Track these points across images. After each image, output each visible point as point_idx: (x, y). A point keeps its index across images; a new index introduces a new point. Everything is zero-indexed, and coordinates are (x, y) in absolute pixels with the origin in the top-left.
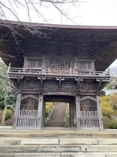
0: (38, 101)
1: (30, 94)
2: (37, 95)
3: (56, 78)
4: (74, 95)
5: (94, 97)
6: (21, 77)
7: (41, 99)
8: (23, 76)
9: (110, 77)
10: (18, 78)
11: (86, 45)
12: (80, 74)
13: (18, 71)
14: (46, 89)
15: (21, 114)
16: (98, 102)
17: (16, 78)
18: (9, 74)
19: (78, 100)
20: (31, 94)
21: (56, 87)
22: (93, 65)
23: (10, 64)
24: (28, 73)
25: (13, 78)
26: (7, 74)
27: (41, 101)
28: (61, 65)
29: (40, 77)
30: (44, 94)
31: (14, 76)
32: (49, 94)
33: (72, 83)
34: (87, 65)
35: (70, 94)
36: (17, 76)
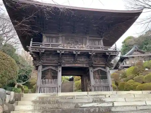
0: (57, 72)
1: (49, 66)
2: (56, 67)
3: (73, 52)
4: (88, 67)
5: (105, 68)
6: (42, 50)
7: (60, 70)
8: (44, 50)
9: (117, 51)
10: (40, 51)
11: (95, 25)
12: (93, 49)
13: (40, 46)
14: (64, 61)
15: (42, 83)
16: (108, 72)
17: (39, 51)
18: (32, 48)
19: (91, 71)
20: (51, 66)
21: (73, 60)
22: (102, 42)
23: (32, 40)
24: (49, 47)
25: (35, 51)
26: (30, 48)
27: (60, 71)
28: (76, 42)
29: (59, 51)
30: (63, 66)
31: (36, 50)
32: (67, 65)
33: (85, 56)
34: (97, 42)
35: (85, 66)
36: (39, 50)
